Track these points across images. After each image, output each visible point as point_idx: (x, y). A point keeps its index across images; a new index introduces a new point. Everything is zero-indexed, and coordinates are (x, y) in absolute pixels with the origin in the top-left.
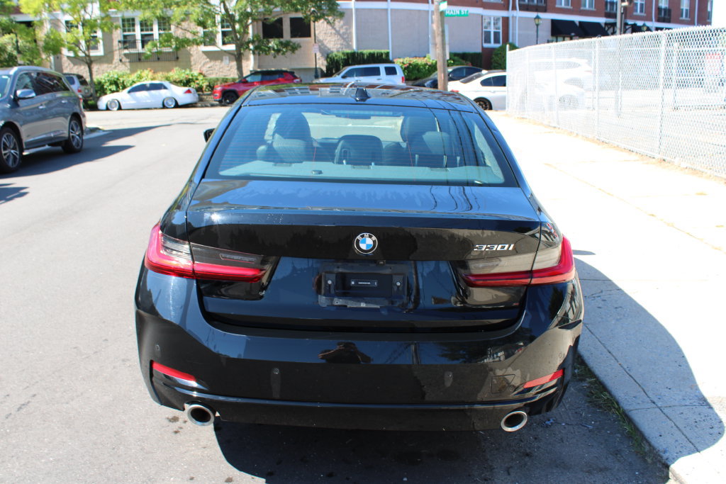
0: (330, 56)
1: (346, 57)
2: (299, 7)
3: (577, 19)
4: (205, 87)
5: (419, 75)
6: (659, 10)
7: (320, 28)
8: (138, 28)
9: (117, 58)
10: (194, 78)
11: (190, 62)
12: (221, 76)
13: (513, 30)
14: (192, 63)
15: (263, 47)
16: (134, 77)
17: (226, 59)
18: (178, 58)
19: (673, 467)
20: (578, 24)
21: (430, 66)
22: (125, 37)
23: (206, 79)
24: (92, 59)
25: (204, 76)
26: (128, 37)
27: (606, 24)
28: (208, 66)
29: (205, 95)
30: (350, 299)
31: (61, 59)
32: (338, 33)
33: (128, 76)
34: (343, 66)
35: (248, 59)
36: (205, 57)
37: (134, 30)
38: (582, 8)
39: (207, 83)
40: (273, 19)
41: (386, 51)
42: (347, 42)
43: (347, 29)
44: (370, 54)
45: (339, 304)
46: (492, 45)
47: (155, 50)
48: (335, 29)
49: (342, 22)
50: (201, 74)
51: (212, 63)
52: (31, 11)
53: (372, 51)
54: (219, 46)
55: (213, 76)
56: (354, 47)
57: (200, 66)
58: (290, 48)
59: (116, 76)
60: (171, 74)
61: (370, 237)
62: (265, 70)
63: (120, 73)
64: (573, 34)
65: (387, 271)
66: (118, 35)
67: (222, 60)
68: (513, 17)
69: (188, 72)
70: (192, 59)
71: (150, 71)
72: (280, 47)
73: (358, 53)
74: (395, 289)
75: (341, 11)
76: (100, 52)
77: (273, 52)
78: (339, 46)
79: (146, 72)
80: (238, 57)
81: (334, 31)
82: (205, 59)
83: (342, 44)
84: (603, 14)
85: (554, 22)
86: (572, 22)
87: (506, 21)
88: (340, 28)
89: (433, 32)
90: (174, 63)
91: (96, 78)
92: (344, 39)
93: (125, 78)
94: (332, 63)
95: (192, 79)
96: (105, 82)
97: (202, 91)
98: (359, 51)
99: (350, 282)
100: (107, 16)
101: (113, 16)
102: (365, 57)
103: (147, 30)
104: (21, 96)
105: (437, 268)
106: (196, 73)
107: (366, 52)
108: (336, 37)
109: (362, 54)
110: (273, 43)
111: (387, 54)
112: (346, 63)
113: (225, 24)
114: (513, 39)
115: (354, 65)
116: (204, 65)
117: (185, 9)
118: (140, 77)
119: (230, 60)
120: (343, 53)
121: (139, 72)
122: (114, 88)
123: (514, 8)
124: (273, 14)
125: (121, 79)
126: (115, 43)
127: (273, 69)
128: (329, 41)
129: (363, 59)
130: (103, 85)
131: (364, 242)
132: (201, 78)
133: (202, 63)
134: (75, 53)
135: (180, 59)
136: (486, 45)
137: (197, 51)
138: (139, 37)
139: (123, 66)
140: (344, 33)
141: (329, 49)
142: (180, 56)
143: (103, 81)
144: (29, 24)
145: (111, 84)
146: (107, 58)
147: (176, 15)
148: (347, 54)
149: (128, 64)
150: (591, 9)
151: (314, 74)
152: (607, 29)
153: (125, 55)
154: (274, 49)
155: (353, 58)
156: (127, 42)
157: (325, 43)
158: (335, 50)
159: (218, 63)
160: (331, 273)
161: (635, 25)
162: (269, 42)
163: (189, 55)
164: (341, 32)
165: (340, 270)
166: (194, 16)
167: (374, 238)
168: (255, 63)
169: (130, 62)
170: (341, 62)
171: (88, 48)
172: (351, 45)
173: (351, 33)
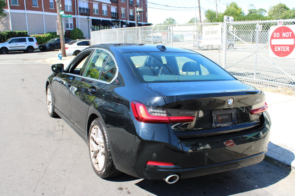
1: (8, 34)
3: (101, 19)
5: (41, 42)
6: (130, 16)
13: (77, 23)
19: (292, 165)
20: (102, 21)
21: (46, 38)
27: (112, 21)
30: (222, 124)
32: (2, 23)
38: (103, 15)
41: (26, 31)
42: (8, 27)
43: (7, 22)
44: (19, 32)
46: (69, 29)
48: (1, 21)
49: (4, 19)
53: (20, 31)
56: (11, 29)
64: (101, 25)
65: (231, 112)
68: (77, 17)
74: (233, 118)
75: (5, 13)
78: (4, 29)
84: (111, 17)
85: (93, 20)
86: (100, 20)
87: (74, 19)
88: (3, 21)
89: (58, 24)
92: (5, 26)
98: (14, 31)
107: (17, 32)
108: (2, 25)
109: (15, 33)
111: (27, 33)
114: (78, 27)
120: (6, 32)
123: (77, 14)
129: (16, 35)
136: (67, 29)
140: (6, 23)
148: (8, 32)
150: (106, 15)
152: (112, 23)
155: (11, 34)
158: (2, 31)
160: (215, 114)
161: (122, 21)
164: (4, 23)
165: (218, 113)
170: (6, 36)
172: (10, 29)
173: (9, 23)
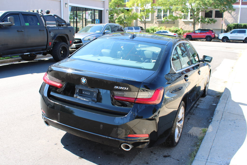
0: (228, 25)
1: (234, 26)
2: (217, 7)
4: (182, 33)
7: (226, 15)
8: (162, 12)
9: (155, 22)
10: (179, 30)
11: (178, 25)
12: (188, 30)
14: (179, 25)
15: (203, 21)
16: (159, 28)
17: (191, 24)
18: (174, 23)
22: (158, 15)
23: (183, 31)
24: (146, 22)
25: (182, 30)
26: (159, 15)
28: (184, 26)
29: (182, 36)
30: (82, 97)
31: (138, 21)
32: (233, 17)
33: (157, 28)
34: (233, 29)
35: (198, 25)
36: (183, 23)
37: (161, 13)
39: (183, 32)
40: (208, 11)
43: (236, 15)
44: (244, 25)
45: (79, 98)
47: (166, 20)
48: (232, 15)
49: (235, 13)
50: (181, 29)
51: (186, 25)
52: (129, 6)
53: (245, 24)
54: (189, 19)
55: (186, 30)
56: (239, 22)
57: (181, 26)
58: (213, 21)
59: (153, 28)
60: (171, 28)
61: (84, 79)
62: (203, 29)
63: (155, 27)
65: (92, 91)
66: (156, 14)
67: (189, 24)
69: (177, 28)
70: (179, 23)
71: (165, 27)
72: (209, 21)
73: (239, 25)
74: (94, 96)
75: (234, 9)
76: (150, 20)
77: (206, 23)
79: (163, 27)
80: (194, 24)
81: (231, 16)
82: (183, 24)
83: (234, 21)
88: (234, 15)
90: (173, 25)
91: (147, 28)
92: (234, 19)
93: (156, 29)
94: (229, 28)
95: (178, 30)
96: (150, 30)
97: (181, 35)
99: (83, 92)
100: (153, 8)
101: (154, 8)
102: (242, 26)
103: (165, 13)
104: (106, 32)
105: (107, 92)
106: (180, 28)
107: (243, 24)
108: (232, 18)
109: (241, 25)
110: (207, 19)
112: (234, 28)
113: (192, 12)
115: (238, 29)
116: (183, 26)
117: (177, 6)
118: (161, 29)
119: (192, 25)
120: (234, 24)
121: (161, 27)
122: (152, 31)
124: (208, 9)
125: (155, 29)
126: (155, 17)
127: (207, 29)
128: (229, 20)
130: (149, 31)
131: (83, 80)
132: (181, 30)
133: (183, 25)
134: (141, 19)
135: (175, 24)
137: (181, 21)
138: (162, 15)
139: (156, 24)
141: (229, 23)
142: (175, 22)
143: (149, 29)
144: (128, 10)
145: (151, 30)
146: (151, 22)
147: (174, 9)
148: (235, 25)
149: (158, 24)
151: (221, 31)
153: (157, 21)
154: (207, 22)
155: (237, 26)
156: (159, 17)
157: (227, 20)
158: (231, 23)
159: (188, 25)
160: (78, 88)
162: (205, 19)
163: (178, 22)
164: (234, 16)
165: (80, 88)
166: (179, 9)
167: (85, 79)
168: (201, 26)
169: (159, 23)
170: (232, 28)
171: (146, 18)
172: (237, 21)
173: (238, 17)
